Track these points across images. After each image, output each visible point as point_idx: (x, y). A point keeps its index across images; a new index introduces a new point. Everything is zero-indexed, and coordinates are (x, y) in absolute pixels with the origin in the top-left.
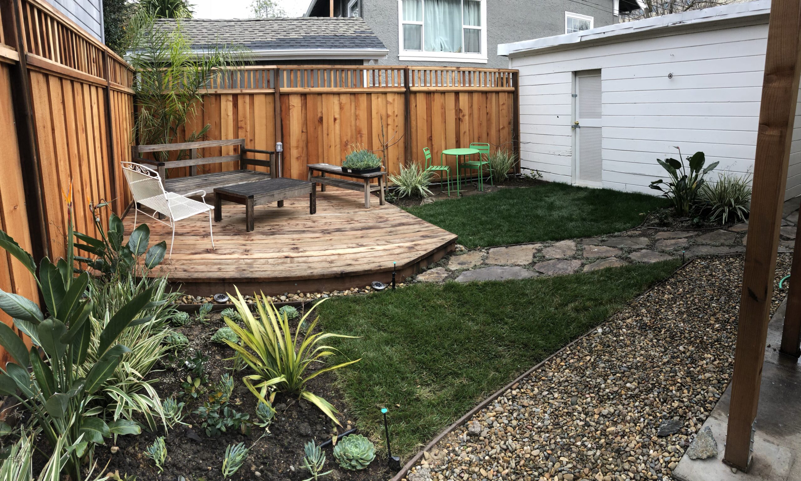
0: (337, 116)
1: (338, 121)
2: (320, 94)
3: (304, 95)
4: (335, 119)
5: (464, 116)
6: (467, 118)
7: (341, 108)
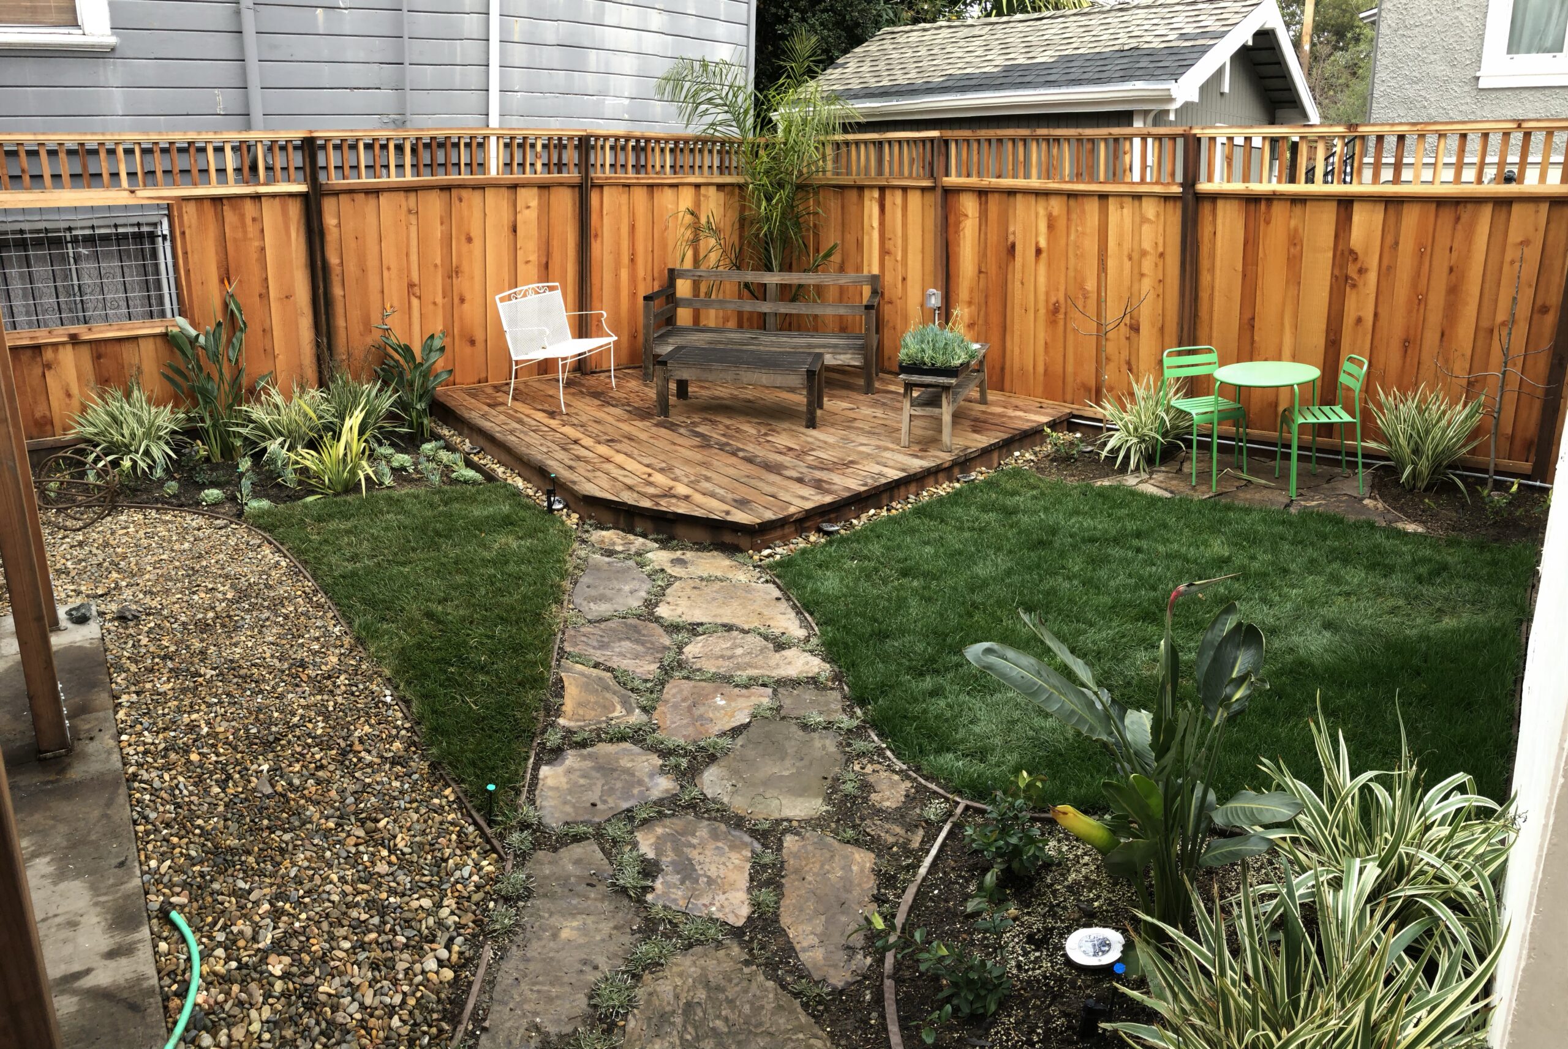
0: (1043, 244)
1: (1044, 255)
2: (1011, 193)
3: (982, 193)
4: (1039, 251)
5: (1361, 271)
6: (1372, 277)
7: (1051, 227)
